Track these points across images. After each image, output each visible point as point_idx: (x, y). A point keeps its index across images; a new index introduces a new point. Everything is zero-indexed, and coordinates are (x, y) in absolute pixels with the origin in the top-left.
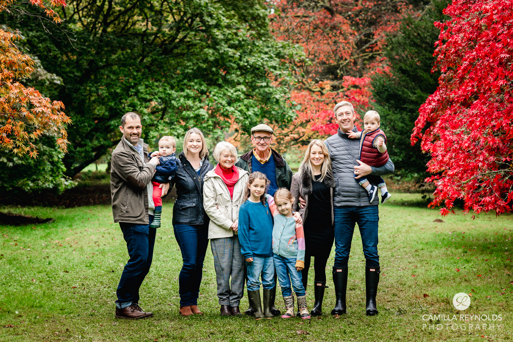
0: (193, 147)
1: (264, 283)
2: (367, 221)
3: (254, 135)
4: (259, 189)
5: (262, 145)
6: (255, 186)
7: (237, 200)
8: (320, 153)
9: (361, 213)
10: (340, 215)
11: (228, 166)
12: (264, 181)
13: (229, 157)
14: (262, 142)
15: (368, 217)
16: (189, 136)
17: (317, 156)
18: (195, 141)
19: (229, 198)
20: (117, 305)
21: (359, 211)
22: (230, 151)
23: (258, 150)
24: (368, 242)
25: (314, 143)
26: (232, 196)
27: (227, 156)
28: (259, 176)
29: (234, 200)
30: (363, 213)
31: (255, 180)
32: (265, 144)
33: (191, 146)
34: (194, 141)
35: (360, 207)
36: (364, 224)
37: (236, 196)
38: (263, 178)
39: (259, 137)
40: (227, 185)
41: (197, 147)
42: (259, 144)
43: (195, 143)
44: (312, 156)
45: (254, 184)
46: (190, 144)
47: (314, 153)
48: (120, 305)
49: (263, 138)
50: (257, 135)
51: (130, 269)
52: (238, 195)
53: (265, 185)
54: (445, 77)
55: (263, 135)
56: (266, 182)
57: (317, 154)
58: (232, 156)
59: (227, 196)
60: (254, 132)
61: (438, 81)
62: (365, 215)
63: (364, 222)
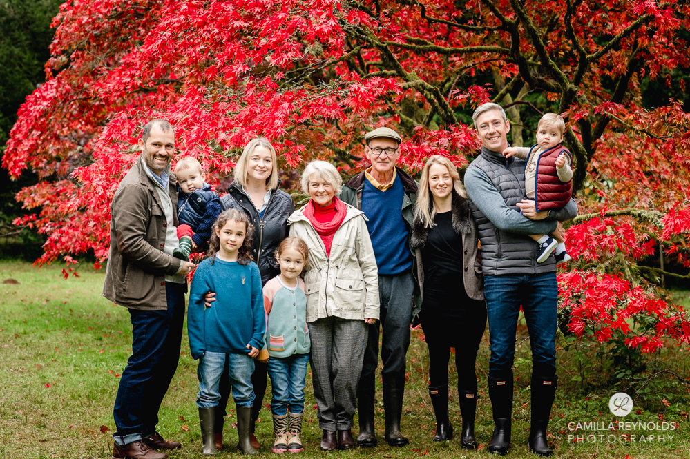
0: (258, 168)
1: (236, 396)
2: (545, 298)
3: (370, 144)
4: (233, 237)
5: (383, 160)
6: (228, 233)
7: (338, 258)
8: (445, 177)
9: (536, 284)
10: (502, 288)
11: (322, 200)
12: (243, 225)
13: (321, 186)
14: (383, 155)
15: (547, 292)
16: (254, 151)
17: (441, 181)
18: (262, 160)
19: (322, 256)
20: (117, 440)
21: (533, 281)
22: (321, 176)
23: (376, 169)
24: (544, 335)
25: (433, 161)
26: (328, 251)
27: (317, 184)
28: (235, 216)
29: (332, 259)
30: (540, 284)
31: (228, 222)
32: (387, 160)
33: (254, 168)
34: (259, 159)
35: (536, 275)
36: (539, 303)
37: (335, 251)
38: (242, 220)
39: (379, 148)
40: (319, 233)
41: (265, 169)
42: (379, 160)
43: (261, 163)
44: (433, 183)
45: (225, 228)
46: (253, 163)
47: (436, 178)
48: (122, 439)
49: (384, 150)
50: (375, 144)
51: (133, 373)
52: (340, 249)
53: (244, 231)
54: (55, 63)
55: (384, 145)
56: (247, 226)
57: (441, 178)
58: (326, 184)
59: (318, 252)
60: (369, 140)
61: (44, 69)
62: (543, 288)
63: (538, 300)
